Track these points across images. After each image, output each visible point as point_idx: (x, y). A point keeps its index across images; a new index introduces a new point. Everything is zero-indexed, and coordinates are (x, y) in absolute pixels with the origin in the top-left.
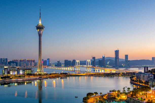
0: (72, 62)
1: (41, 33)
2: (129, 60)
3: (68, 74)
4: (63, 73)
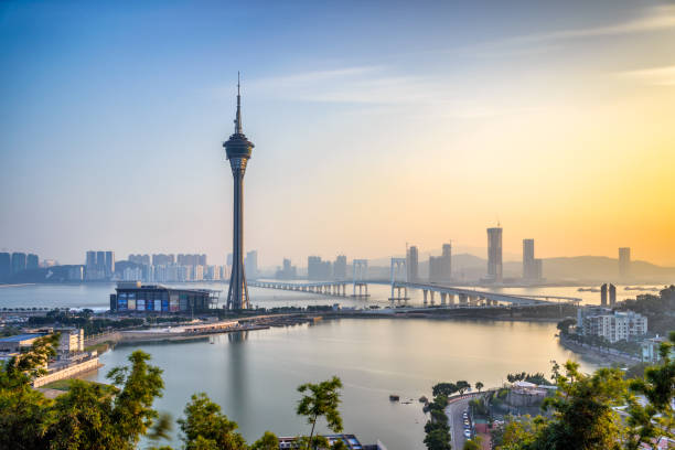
1: (242, 167)
2: (537, 256)
3: (335, 309)
4: (318, 308)
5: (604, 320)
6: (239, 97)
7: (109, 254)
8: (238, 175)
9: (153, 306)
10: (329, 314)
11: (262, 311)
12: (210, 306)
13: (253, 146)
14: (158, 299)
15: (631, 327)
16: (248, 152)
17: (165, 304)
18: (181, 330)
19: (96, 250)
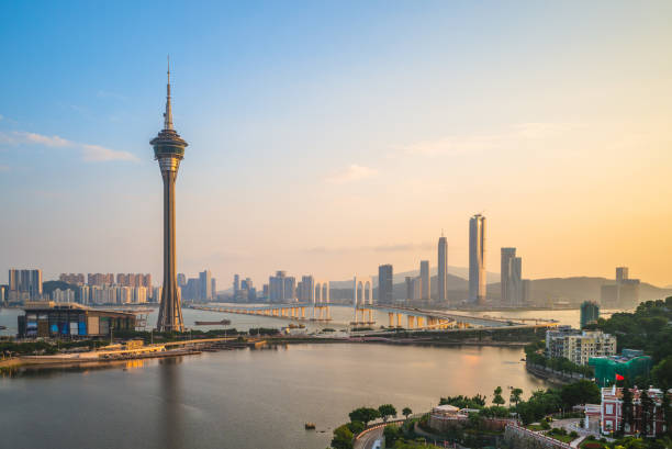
0: (299, 284)
1: (174, 169)
2: (523, 277)
3: (283, 333)
4: (263, 331)
5: (570, 341)
6: (168, 86)
7: (36, 273)
8: (168, 178)
9: (68, 330)
10: (274, 339)
11: (197, 335)
12: (137, 329)
13: (186, 145)
14: (74, 321)
15: (598, 348)
16: (181, 151)
17: (83, 327)
18: (94, 355)
19: (20, 268)
